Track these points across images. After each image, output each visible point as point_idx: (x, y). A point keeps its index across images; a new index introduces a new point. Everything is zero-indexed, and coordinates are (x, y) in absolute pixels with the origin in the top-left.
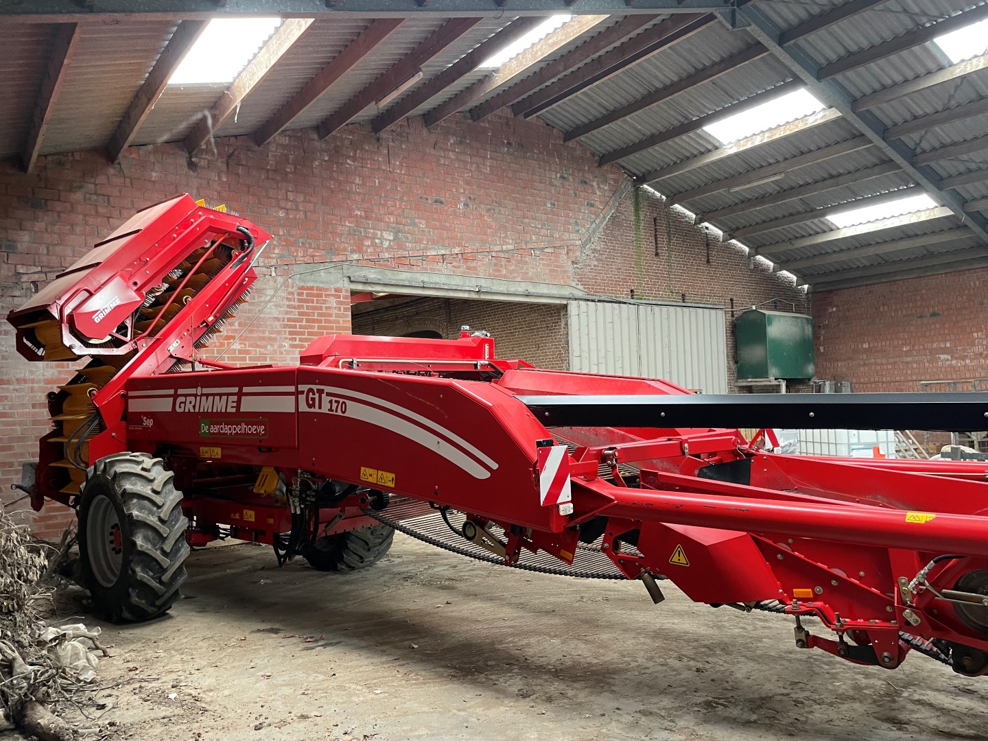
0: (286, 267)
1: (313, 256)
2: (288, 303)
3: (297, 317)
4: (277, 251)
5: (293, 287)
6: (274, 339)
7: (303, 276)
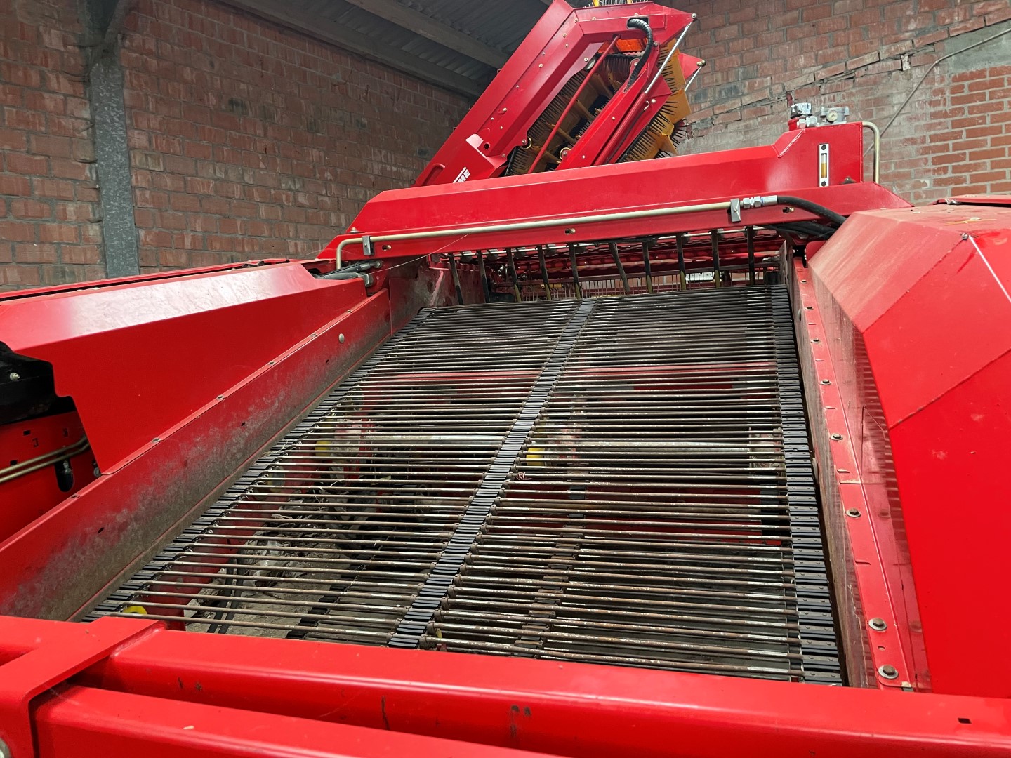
0: (931, 49)
1: (983, 15)
2: (932, 110)
3: (950, 130)
4: (912, 26)
5: (942, 80)
6: (906, 176)
7: (961, 56)
